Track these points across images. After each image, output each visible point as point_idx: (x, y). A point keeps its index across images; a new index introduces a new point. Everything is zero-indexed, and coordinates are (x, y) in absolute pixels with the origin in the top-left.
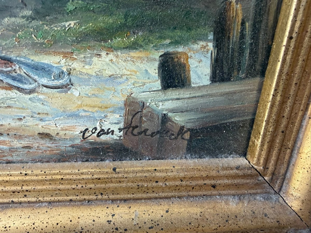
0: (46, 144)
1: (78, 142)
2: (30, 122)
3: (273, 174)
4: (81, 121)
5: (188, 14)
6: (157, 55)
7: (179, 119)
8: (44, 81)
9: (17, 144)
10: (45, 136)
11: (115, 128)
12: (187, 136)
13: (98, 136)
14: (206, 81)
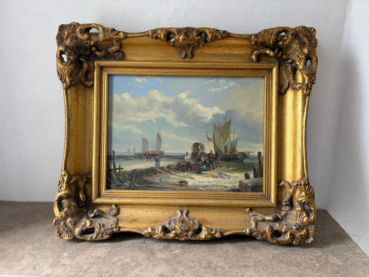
0: (225, 188)
1: (231, 188)
2: (223, 184)
3: (267, 195)
4: (231, 184)
5: (249, 167)
6: (244, 173)
7: (249, 184)
8: (226, 177)
9: (220, 188)
10: (225, 187)
11: (237, 186)
12: (251, 188)
13: (235, 187)
14: (253, 178)
